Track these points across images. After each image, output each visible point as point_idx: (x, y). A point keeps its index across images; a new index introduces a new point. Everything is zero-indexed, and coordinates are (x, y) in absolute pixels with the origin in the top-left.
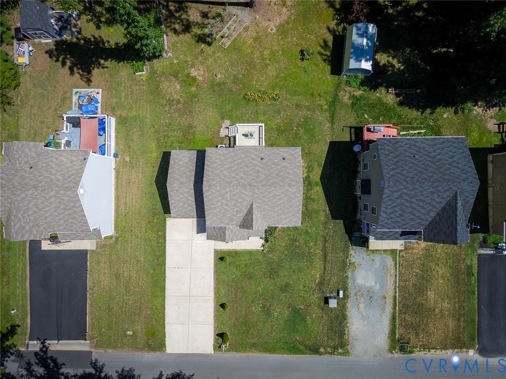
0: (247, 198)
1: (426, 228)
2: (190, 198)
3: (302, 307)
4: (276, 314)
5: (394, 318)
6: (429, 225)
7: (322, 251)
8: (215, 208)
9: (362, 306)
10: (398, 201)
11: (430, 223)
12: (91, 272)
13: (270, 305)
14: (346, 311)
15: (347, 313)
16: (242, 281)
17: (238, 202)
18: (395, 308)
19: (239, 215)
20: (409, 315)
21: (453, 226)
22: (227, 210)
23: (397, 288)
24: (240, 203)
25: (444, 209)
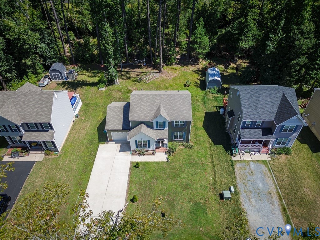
0: (157, 101)
1: (275, 118)
2: (120, 115)
3: (201, 201)
4: (179, 207)
5: (284, 210)
6: (276, 116)
7: (211, 163)
8: (137, 108)
9: (253, 200)
10: (250, 100)
11: (276, 114)
12: (31, 175)
13: (174, 200)
14: (240, 204)
15: (242, 206)
16: (151, 181)
17: (151, 103)
18: (282, 201)
19: (151, 113)
20: (296, 207)
21: (290, 107)
22: (144, 109)
23: (277, 186)
24: (152, 104)
25: (281, 104)
